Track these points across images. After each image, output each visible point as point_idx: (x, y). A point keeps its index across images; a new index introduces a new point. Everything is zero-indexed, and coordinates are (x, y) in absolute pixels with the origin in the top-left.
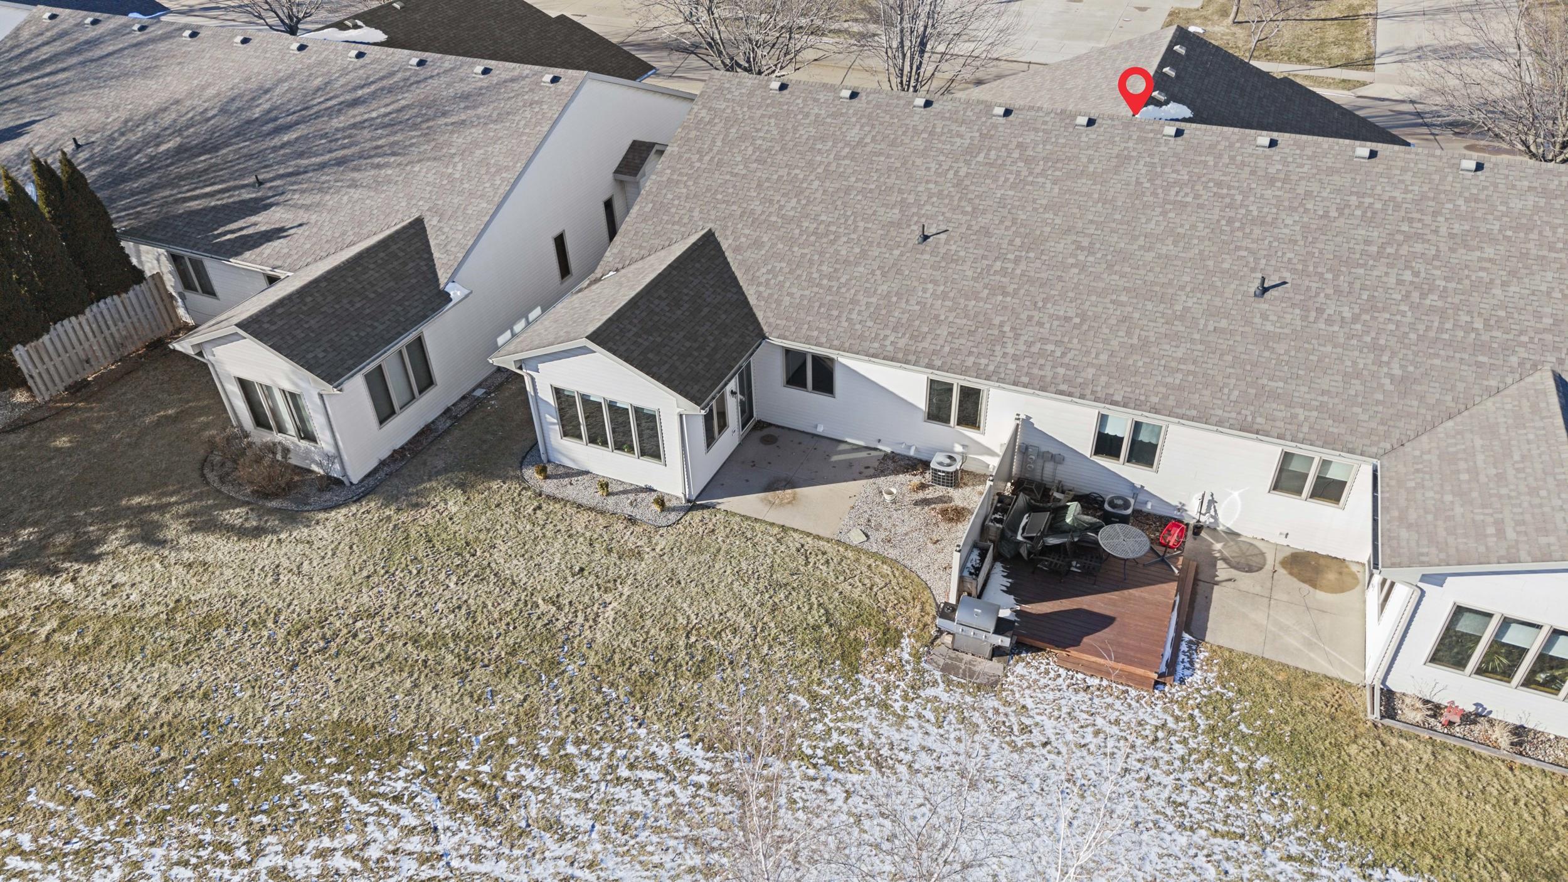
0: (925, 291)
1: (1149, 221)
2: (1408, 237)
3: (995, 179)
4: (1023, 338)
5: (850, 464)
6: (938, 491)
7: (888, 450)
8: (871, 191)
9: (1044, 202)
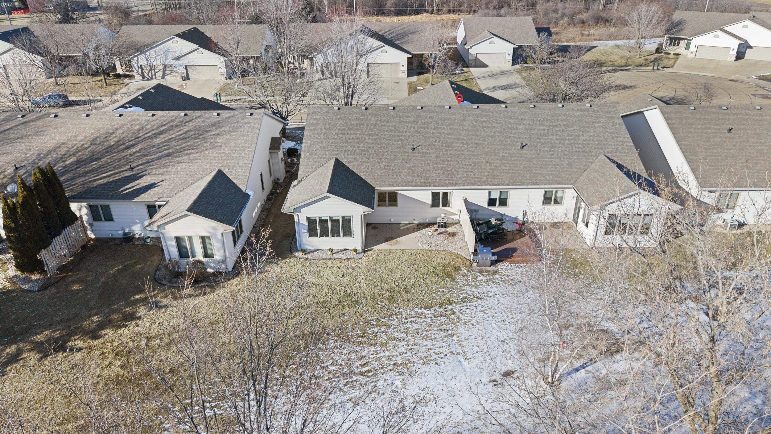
0: (422, 164)
1: (481, 133)
2: (553, 127)
3: (428, 128)
4: (460, 173)
5: (408, 229)
6: (442, 230)
7: (417, 222)
8: (388, 137)
9: (446, 133)
